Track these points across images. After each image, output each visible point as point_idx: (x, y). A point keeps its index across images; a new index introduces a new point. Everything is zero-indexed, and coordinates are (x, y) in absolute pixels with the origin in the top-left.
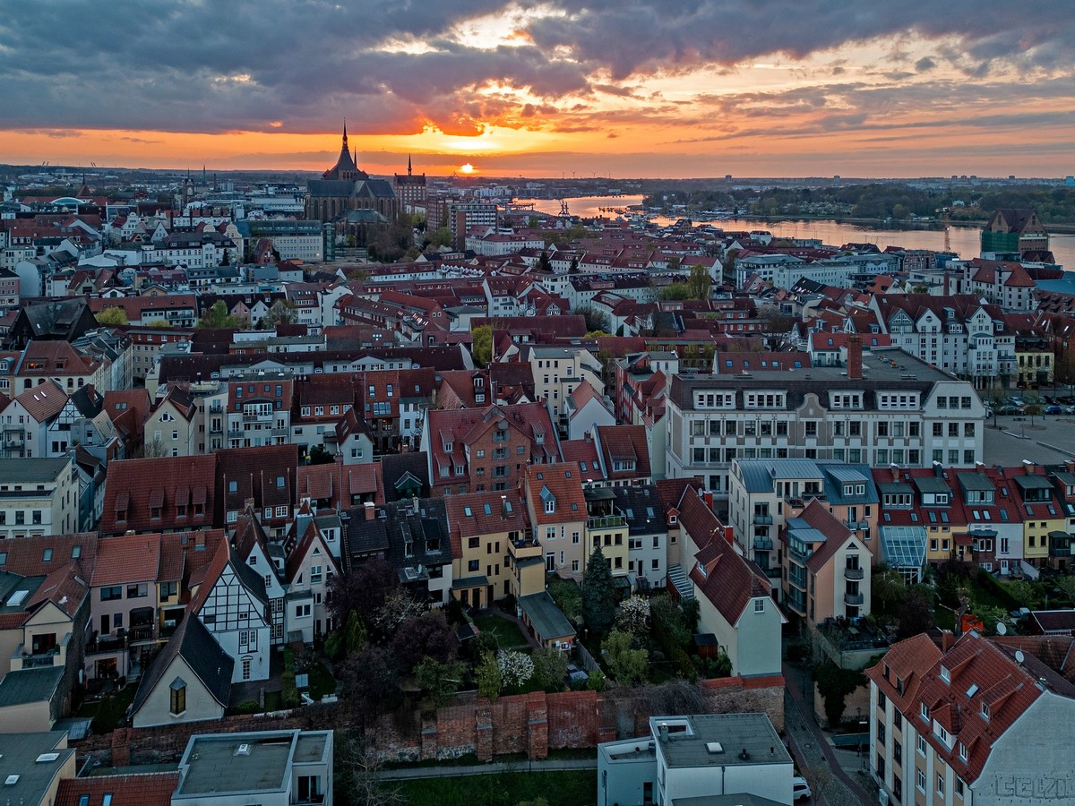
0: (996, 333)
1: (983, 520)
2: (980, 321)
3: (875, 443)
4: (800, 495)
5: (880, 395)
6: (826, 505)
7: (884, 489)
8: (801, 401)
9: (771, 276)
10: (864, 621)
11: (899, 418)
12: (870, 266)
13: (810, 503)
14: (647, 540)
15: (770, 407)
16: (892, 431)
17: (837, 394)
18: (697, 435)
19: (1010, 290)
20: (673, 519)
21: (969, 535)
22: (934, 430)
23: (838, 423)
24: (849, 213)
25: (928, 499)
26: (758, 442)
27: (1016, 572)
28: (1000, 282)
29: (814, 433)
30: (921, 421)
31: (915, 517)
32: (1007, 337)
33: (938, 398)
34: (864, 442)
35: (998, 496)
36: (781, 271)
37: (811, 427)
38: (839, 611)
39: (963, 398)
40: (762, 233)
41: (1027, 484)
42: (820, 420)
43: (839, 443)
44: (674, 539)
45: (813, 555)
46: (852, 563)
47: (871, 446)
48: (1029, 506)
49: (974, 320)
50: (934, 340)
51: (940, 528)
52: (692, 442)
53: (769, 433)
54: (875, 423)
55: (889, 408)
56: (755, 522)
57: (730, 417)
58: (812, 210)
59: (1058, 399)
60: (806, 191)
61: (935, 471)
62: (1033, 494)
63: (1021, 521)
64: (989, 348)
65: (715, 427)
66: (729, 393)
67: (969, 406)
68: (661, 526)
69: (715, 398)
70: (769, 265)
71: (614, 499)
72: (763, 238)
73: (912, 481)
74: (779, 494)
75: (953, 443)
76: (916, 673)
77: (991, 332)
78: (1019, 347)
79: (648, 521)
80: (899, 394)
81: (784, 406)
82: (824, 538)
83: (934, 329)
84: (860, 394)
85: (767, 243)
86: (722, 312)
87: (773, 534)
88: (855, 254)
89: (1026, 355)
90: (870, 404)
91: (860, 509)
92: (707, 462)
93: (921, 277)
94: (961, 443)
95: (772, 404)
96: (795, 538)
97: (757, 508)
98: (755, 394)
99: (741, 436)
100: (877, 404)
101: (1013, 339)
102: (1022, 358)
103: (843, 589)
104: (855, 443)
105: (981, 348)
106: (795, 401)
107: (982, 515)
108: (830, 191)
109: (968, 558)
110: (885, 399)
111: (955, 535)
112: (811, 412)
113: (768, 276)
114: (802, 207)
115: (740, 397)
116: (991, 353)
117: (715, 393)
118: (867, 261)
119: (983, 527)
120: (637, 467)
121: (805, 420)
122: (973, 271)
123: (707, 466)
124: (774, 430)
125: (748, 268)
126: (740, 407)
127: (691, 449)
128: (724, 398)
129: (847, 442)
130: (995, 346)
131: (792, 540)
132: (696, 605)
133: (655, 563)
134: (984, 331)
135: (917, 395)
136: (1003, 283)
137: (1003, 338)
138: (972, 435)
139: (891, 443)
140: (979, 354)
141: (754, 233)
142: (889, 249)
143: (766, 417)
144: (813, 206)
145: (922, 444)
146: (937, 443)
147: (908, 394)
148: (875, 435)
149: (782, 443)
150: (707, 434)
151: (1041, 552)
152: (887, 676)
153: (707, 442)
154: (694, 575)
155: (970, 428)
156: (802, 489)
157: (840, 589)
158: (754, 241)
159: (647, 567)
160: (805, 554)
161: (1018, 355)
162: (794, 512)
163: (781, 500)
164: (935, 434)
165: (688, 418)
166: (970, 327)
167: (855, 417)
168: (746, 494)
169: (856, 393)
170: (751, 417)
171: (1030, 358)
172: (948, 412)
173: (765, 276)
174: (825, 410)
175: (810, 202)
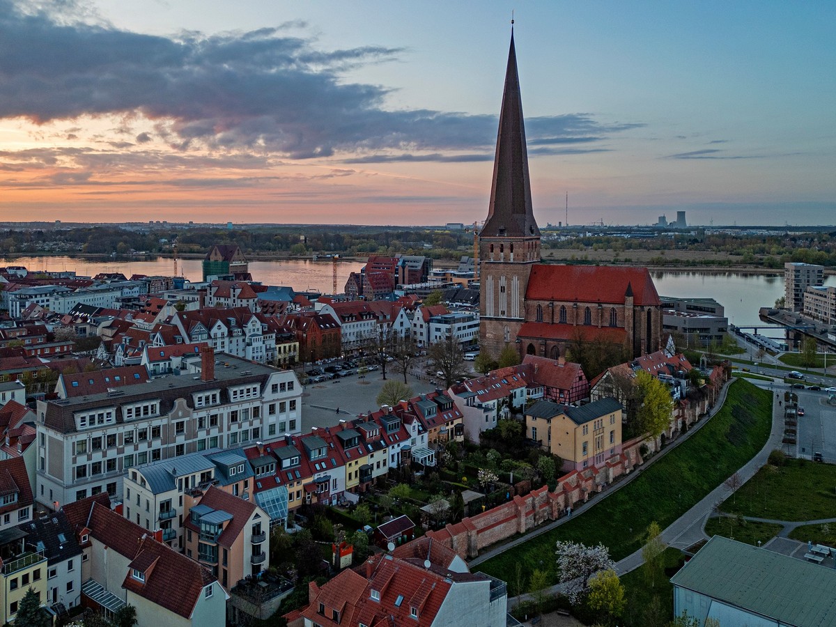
0: (264, 333)
1: (322, 469)
2: (254, 325)
3: (229, 429)
4: (196, 485)
5: (231, 391)
6: (220, 487)
7: (256, 464)
8: (172, 405)
9: (48, 303)
10: (267, 572)
11: (246, 406)
12: (126, 290)
13: (207, 491)
14: (62, 566)
15: (146, 416)
16: (240, 417)
17: (200, 395)
18: (79, 453)
19: (241, 301)
20: (85, 538)
21: (314, 483)
22: (270, 410)
23: (201, 419)
24: (80, 250)
25: (286, 463)
26: (136, 449)
27: (343, 501)
28: (234, 296)
29: (183, 431)
30: (260, 405)
31: (278, 480)
32: (270, 335)
33: (273, 385)
34: (221, 430)
35: (329, 449)
36: (56, 299)
37: (180, 426)
38: (247, 572)
39: (289, 383)
40: (18, 268)
41: (345, 437)
42: (188, 419)
43: (202, 435)
44: (85, 557)
45: (223, 532)
46: (257, 530)
47: (226, 431)
48: (347, 451)
49: (250, 325)
50: (223, 343)
51: (295, 483)
52: (74, 461)
53: (146, 438)
54: (229, 413)
55: (239, 399)
56: (160, 519)
57: (111, 432)
58: (47, 248)
59: (307, 373)
60: (40, 233)
61: (287, 441)
62: (349, 442)
63: (345, 464)
64: (259, 344)
65: (97, 444)
66: (108, 411)
67: (292, 388)
68: (75, 548)
69: (96, 417)
70: (41, 295)
71: (25, 537)
72: (19, 273)
73: (272, 452)
74: (180, 489)
75: (283, 417)
76: (350, 601)
77: (260, 333)
78: (278, 341)
79: (61, 548)
80: (244, 388)
81: (158, 412)
82: (231, 516)
83: (223, 334)
84: (217, 393)
85: (24, 276)
86: (20, 339)
87: (175, 524)
88: (109, 282)
89: (282, 346)
90: (225, 399)
91: (241, 484)
92: (89, 475)
93: (174, 297)
94: (288, 416)
95: (147, 413)
96: (206, 523)
97: (162, 505)
98: (133, 407)
99: (121, 447)
100: (230, 399)
101: (274, 335)
102: (280, 348)
103: (250, 553)
104: (214, 432)
105: (255, 344)
106: (167, 407)
107: (321, 466)
108: (59, 233)
109: (315, 500)
110: (235, 393)
111: (305, 486)
112: (180, 414)
113: (45, 304)
114: (39, 246)
115: (119, 413)
116: (261, 347)
117: (95, 413)
118: (123, 287)
119: (322, 475)
120: (18, 498)
121: (175, 422)
122: (214, 290)
123: (89, 480)
124: (149, 435)
125: (21, 298)
126: (120, 421)
127: (74, 468)
128: (105, 415)
129: (208, 433)
130: (264, 343)
131: (203, 525)
132: (131, 611)
133: (70, 586)
134: (256, 332)
135: (258, 386)
136: (236, 296)
137: (268, 335)
138: (294, 409)
139: (240, 427)
140: (253, 349)
141: (10, 268)
142: (135, 277)
143: (143, 425)
144: (47, 245)
145: (261, 422)
146: (272, 419)
147: (250, 387)
148: (228, 422)
149: (157, 444)
150: (89, 451)
151: (355, 482)
152: (322, 612)
153: (89, 458)
154: (129, 584)
155: (293, 404)
156: (198, 480)
157: (248, 552)
158: (12, 276)
159: (62, 592)
160: (217, 534)
161: (278, 346)
162: (195, 501)
163: (182, 493)
164: (270, 413)
165: (69, 442)
166: (246, 330)
167: (214, 412)
168: (151, 495)
169: (214, 392)
170: (130, 428)
171: (285, 347)
172: (280, 395)
173: (43, 304)
174: (191, 410)
175: (44, 241)
